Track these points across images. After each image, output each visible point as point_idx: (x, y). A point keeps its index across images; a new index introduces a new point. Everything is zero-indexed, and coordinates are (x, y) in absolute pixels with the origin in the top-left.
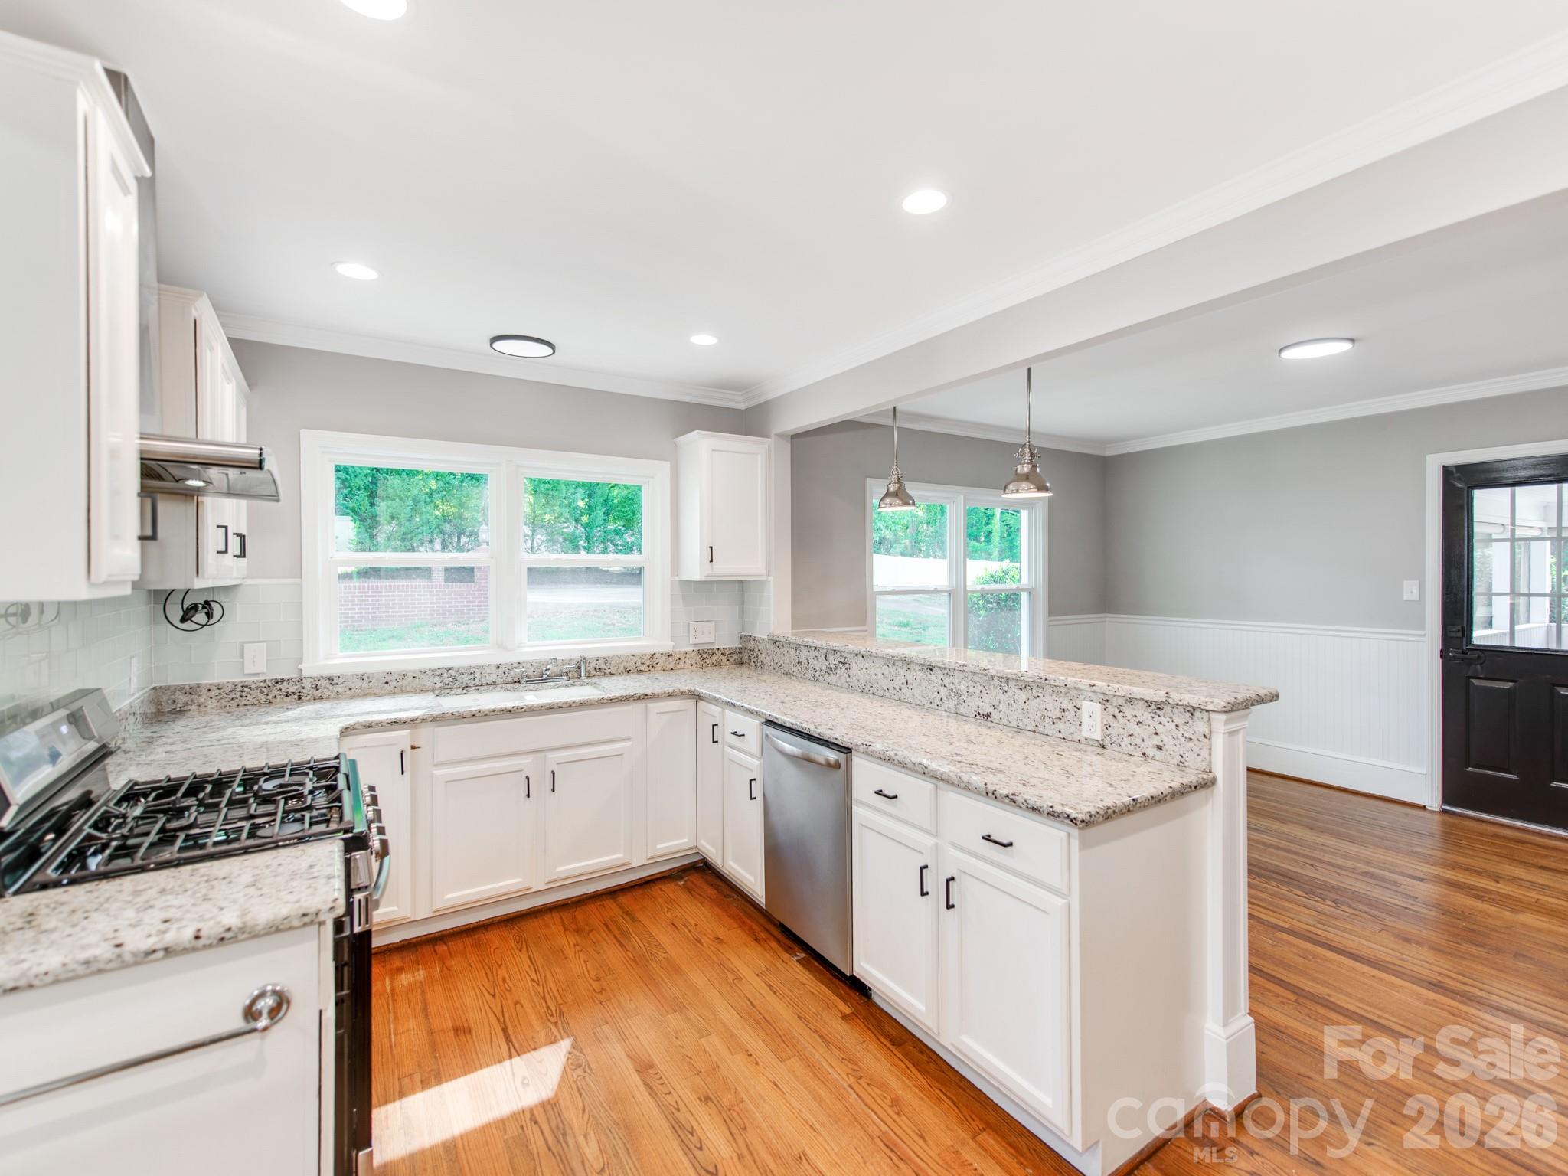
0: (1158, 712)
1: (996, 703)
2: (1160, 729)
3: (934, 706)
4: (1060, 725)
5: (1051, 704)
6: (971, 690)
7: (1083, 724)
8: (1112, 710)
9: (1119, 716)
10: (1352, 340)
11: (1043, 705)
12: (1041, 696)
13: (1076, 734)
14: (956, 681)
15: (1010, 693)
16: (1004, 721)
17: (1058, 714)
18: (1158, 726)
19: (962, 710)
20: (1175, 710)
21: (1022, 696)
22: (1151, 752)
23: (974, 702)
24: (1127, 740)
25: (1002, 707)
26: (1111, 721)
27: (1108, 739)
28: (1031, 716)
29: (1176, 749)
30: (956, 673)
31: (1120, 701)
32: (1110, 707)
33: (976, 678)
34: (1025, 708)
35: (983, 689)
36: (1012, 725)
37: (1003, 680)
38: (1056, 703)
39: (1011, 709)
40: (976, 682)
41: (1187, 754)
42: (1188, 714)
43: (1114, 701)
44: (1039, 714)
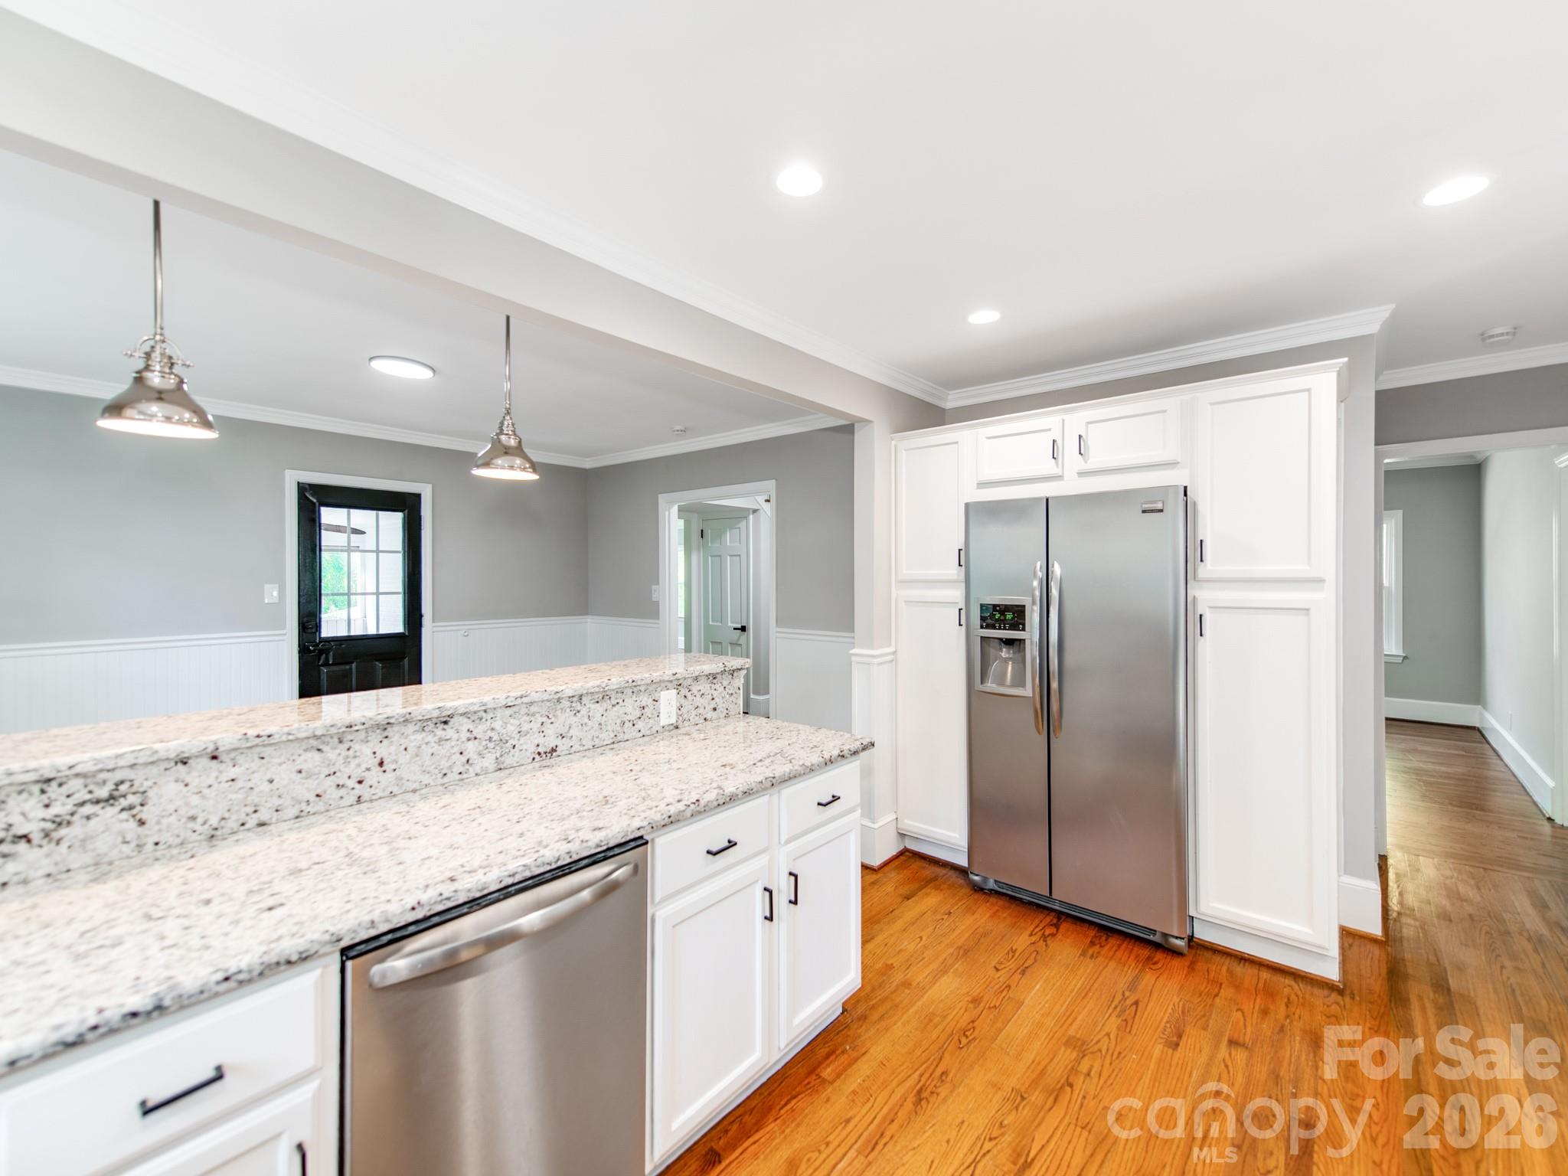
0: (715, 681)
1: (563, 731)
2: (715, 694)
3: (453, 776)
4: (640, 725)
5: (630, 707)
6: (525, 727)
7: (661, 715)
8: (684, 691)
9: (688, 695)
10: (433, 370)
11: (623, 710)
12: (621, 701)
13: (654, 727)
14: (497, 725)
15: (584, 711)
16: (577, 747)
17: (638, 714)
18: (715, 693)
19: (509, 760)
20: (724, 676)
21: (598, 710)
22: (710, 715)
23: (528, 745)
24: (694, 713)
25: (574, 732)
26: (683, 701)
27: (681, 718)
28: (609, 728)
29: (724, 705)
30: (499, 713)
31: (689, 681)
32: (682, 689)
33: (533, 709)
34: (602, 722)
35: (545, 719)
36: (586, 748)
37: (575, 699)
38: (636, 704)
39: (585, 728)
40: (533, 715)
41: (730, 706)
42: (731, 676)
43: (686, 683)
44: (618, 722)
